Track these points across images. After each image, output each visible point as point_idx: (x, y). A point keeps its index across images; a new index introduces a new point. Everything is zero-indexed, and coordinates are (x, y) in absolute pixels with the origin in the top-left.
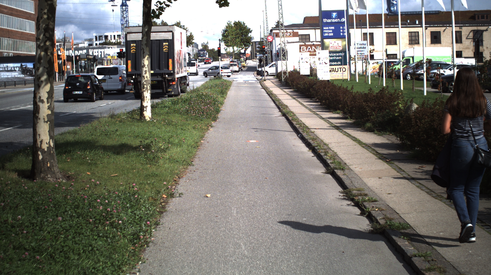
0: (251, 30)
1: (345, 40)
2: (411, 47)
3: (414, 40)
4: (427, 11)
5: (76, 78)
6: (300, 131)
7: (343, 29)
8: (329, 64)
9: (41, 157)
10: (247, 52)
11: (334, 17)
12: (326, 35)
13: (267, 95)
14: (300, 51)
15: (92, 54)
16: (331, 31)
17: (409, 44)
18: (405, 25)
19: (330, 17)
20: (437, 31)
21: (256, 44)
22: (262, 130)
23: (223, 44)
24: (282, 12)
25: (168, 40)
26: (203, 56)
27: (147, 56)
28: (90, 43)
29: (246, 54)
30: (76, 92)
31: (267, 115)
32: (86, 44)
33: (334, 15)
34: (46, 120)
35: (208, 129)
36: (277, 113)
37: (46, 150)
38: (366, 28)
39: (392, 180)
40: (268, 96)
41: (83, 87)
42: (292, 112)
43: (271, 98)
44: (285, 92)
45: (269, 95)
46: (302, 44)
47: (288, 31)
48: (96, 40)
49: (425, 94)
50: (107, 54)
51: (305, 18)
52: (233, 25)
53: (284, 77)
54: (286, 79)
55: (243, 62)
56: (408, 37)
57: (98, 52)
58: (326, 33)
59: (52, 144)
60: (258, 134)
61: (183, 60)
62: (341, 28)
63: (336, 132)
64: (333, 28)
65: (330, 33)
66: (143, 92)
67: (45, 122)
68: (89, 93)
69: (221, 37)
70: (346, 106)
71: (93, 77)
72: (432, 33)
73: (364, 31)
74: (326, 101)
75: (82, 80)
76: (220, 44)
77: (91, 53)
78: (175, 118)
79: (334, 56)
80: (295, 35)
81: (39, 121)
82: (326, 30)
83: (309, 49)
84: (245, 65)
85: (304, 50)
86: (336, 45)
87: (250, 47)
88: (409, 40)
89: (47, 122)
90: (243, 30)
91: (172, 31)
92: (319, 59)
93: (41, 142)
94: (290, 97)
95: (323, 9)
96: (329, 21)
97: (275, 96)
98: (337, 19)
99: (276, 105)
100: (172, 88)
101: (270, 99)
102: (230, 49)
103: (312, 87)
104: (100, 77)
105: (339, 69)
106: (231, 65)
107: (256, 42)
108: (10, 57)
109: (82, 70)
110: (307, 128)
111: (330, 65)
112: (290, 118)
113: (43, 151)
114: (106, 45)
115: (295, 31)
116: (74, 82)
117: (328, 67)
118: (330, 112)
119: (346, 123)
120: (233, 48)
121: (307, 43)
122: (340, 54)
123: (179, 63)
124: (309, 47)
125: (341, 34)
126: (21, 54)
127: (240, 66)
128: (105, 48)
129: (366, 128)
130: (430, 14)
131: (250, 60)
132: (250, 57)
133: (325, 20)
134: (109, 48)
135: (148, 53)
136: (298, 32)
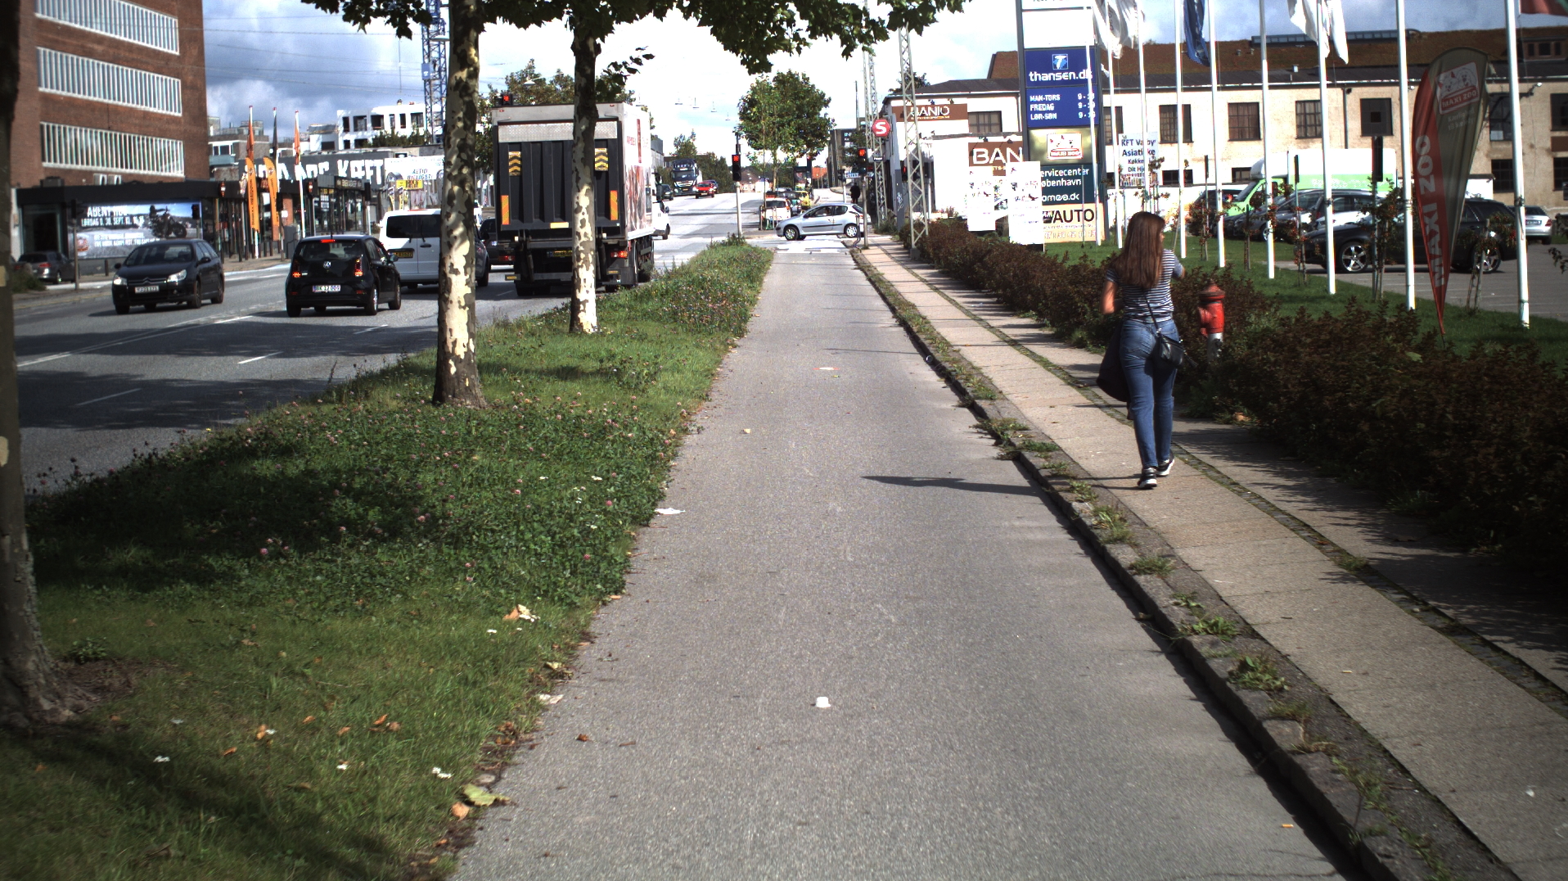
0: (826, 98)
1: (1090, 132)
2: (1303, 145)
3: (1311, 126)
4: (1355, 33)
5: (321, 247)
6: (931, 349)
7: (1085, 101)
8: (1041, 198)
9: (453, 370)
10: (814, 164)
11: (1058, 66)
12: (1038, 117)
13: (868, 283)
14: (971, 164)
15: (345, 175)
16: (1051, 107)
17: (1298, 138)
18: (1281, 79)
19: (1049, 67)
20: (1380, 96)
21: (843, 137)
22: (847, 351)
23: (744, 142)
24: (910, 59)
25: (606, 140)
26: (687, 179)
27: (586, 188)
28: (328, 138)
29: (814, 171)
30: (324, 289)
31: (863, 325)
32: (314, 144)
33: (1060, 60)
34: (463, 304)
35: (727, 351)
36: (887, 319)
37: (462, 357)
38: (1175, 90)
39: (1070, 409)
40: (871, 287)
41: (342, 274)
42: (920, 316)
43: (877, 289)
44: (916, 276)
45: (873, 283)
46: (976, 140)
47: (938, 101)
48: (346, 130)
49: (1272, 275)
50: (391, 175)
51: (994, 56)
52: (773, 85)
53: (916, 236)
54: (921, 242)
55: (805, 195)
56: (1294, 115)
57: (364, 168)
58: (1038, 112)
59: (472, 348)
60: (838, 358)
61: (644, 193)
62: (1080, 97)
63: (1009, 351)
64: (1057, 97)
65: (1048, 112)
66: (576, 270)
67: (460, 307)
68: (359, 289)
69: (737, 121)
70: (1042, 297)
71: (370, 245)
72: (1365, 104)
73: (1167, 98)
74: (1004, 290)
75: (339, 252)
76: (738, 147)
77: (342, 173)
78: (651, 328)
79: (1059, 178)
80: (958, 113)
81: (449, 305)
82: (1037, 103)
83: (997, 155)
84: (811, 203)
85: (984, 159)
86: (1065, 145)
87: (826, 149)
88: (1298, 126)
89: (464, 308)
90: (804, 98)
91: (616, 119)
92: (1015, 186)
93: (454, 343)
94: (926, 288)
95: (1026, 46)
96: (1046, 77)
97: (890, 284)
98: (1069, 71)
99: (889, 304)
100: (617, 267)
101: (875, 293)
102: (765, 157)
103: (981, 260)
104: (399, 243)
105: (1075, 214)
106: (770, 205)
107: (843, 131)
108: (113, 186)
109: (321, 222)
110: (948, 344)
111: (1045, 204)
112: (915, 329)
113: (457, 360)
114: (383, 145)
115: (957, 101)
116: (317, 259)
117: (1038, 210)
118: (1013, 315)
119: (1039, 335)
120: (774, 154)
121: (991, 139)
122: (1077, 171)
123: (635, 201)
124: (997, 150)
125: (1081, 115)
126: (144, 176)
127: (795, 208)
128: (384, 156)
129: (1074, 340)
130: (1363, 40)
131: (825, 187)
132: (827, 178)
133: (1034, 76)
134: (397, 156)
135: (589, 180)
136: (965, 106)
